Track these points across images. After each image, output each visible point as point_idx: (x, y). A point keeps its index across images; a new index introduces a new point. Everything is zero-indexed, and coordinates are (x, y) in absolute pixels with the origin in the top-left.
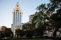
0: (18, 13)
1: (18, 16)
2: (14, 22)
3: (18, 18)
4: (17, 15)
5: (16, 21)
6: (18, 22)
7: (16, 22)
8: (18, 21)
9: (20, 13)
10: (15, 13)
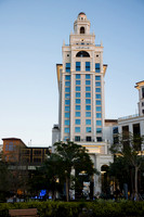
0: (88, 67)
1: (88, 82)
2: (68, 114)
3: (88, 95)
4: (83, 78)
5: (78, 107)
6: (88, 114)
7: (78, 114)
8: (88, 107)
9: (98, 68)
10: (68, 68)
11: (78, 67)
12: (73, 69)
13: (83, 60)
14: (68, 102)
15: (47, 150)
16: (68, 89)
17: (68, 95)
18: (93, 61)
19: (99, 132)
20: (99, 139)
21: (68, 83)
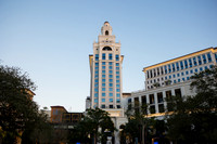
0: (111, 57)
1: (111, 67)
2: (97, 89)
3: (111, 76)
4: (107, 65)
5: (104, 84)
6: (111, 89)
7: (104, 89)
8: (111, 85)
9: (117, 58)
10: (97, 58)
11: (104, 57)
12: (100, 58)
13: (107, 53)
14: (97, 81)
15: (81, 115)
16: (97, 72)
17: (97, 76)
18: (114, 53)
19: (118, 101)
20: (119, 107)
21: (97, 68)
